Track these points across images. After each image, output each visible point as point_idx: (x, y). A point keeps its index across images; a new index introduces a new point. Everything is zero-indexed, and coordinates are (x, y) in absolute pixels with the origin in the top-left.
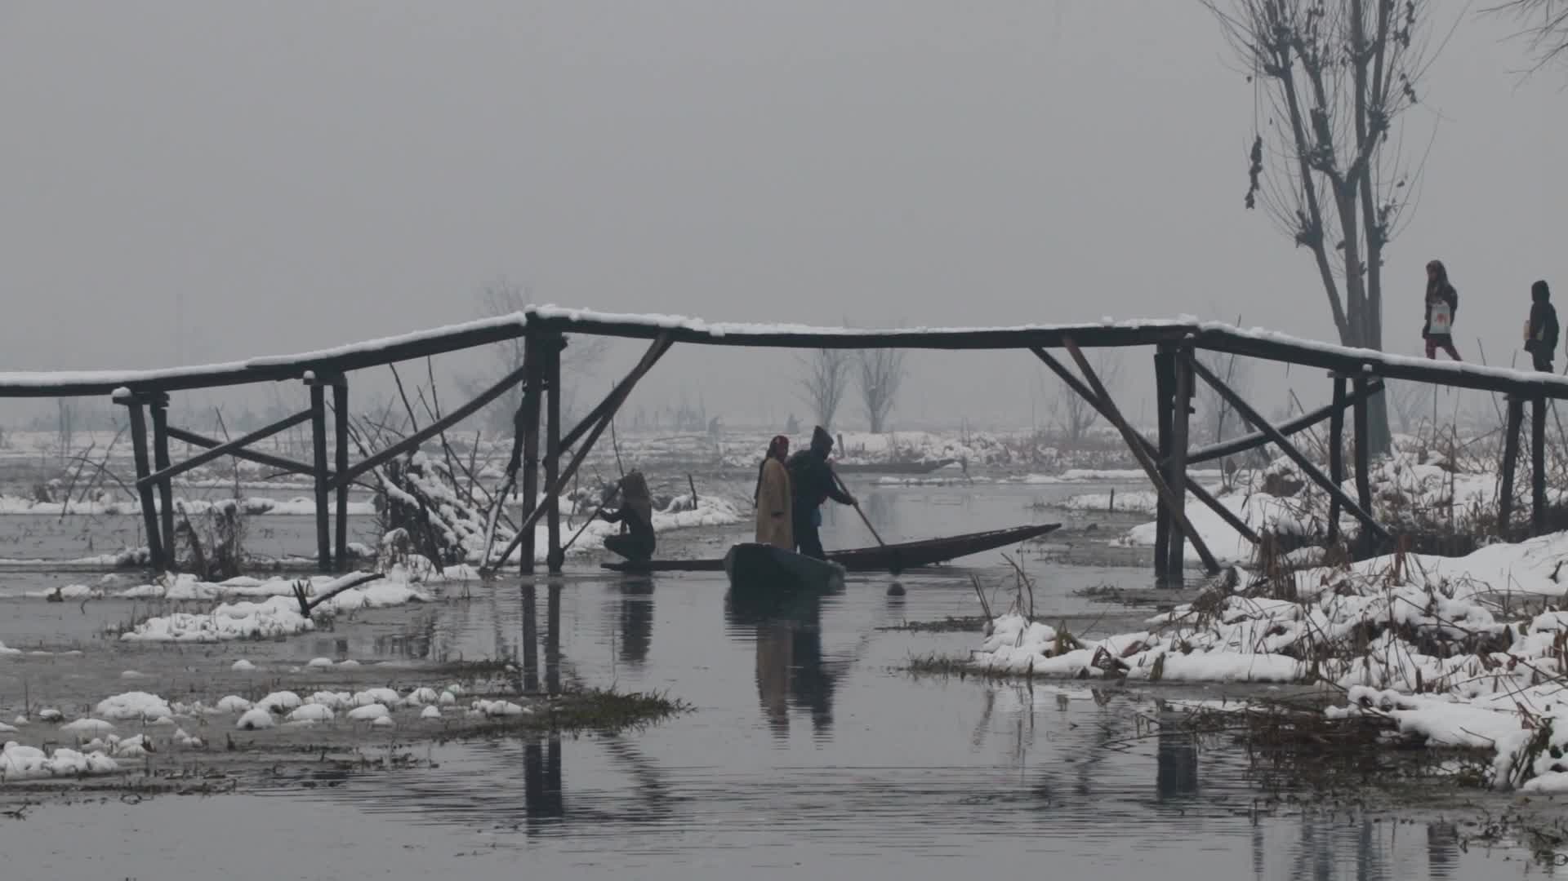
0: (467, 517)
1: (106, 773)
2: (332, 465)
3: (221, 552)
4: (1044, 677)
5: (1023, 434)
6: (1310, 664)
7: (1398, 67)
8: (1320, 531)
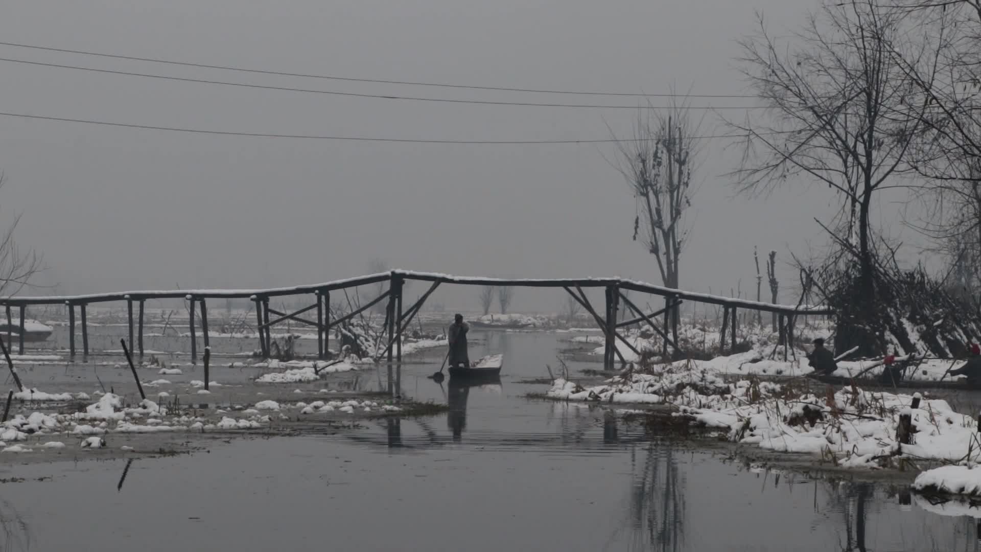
0: (368, 341)
1: (256, 428)
2: (324, 323)
3: (287, 352)
4: (572, 400)
5: (554, 315)
6: (663, 398)
7: (684, 194)
8: (660, 351)
